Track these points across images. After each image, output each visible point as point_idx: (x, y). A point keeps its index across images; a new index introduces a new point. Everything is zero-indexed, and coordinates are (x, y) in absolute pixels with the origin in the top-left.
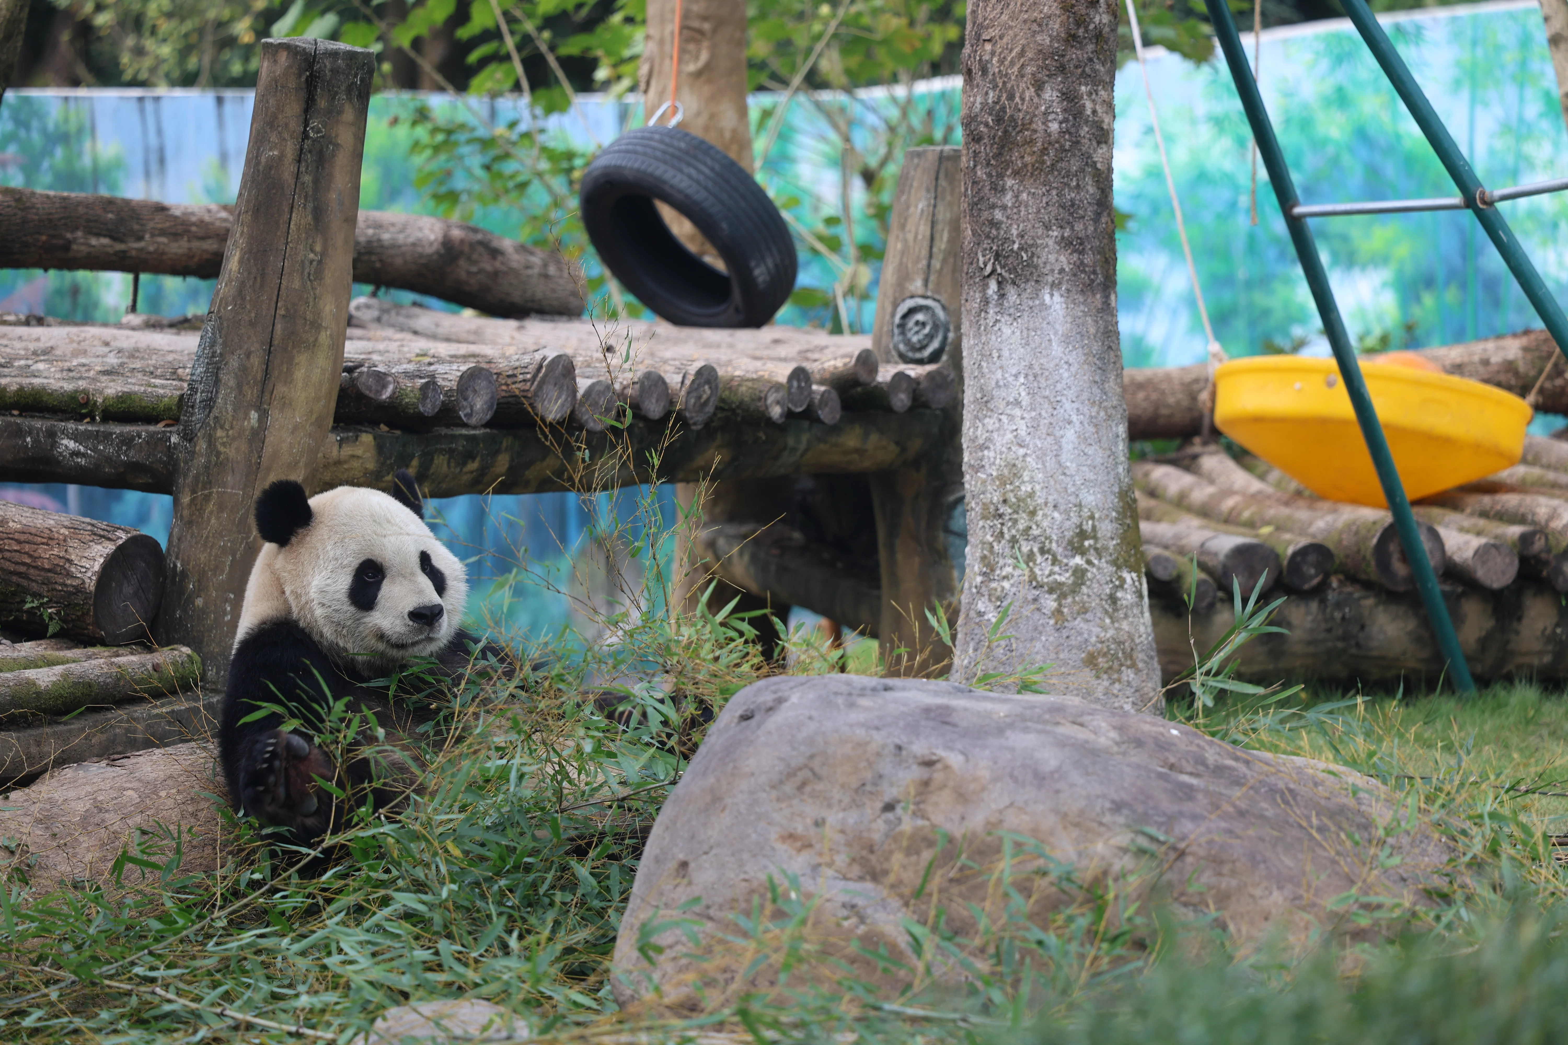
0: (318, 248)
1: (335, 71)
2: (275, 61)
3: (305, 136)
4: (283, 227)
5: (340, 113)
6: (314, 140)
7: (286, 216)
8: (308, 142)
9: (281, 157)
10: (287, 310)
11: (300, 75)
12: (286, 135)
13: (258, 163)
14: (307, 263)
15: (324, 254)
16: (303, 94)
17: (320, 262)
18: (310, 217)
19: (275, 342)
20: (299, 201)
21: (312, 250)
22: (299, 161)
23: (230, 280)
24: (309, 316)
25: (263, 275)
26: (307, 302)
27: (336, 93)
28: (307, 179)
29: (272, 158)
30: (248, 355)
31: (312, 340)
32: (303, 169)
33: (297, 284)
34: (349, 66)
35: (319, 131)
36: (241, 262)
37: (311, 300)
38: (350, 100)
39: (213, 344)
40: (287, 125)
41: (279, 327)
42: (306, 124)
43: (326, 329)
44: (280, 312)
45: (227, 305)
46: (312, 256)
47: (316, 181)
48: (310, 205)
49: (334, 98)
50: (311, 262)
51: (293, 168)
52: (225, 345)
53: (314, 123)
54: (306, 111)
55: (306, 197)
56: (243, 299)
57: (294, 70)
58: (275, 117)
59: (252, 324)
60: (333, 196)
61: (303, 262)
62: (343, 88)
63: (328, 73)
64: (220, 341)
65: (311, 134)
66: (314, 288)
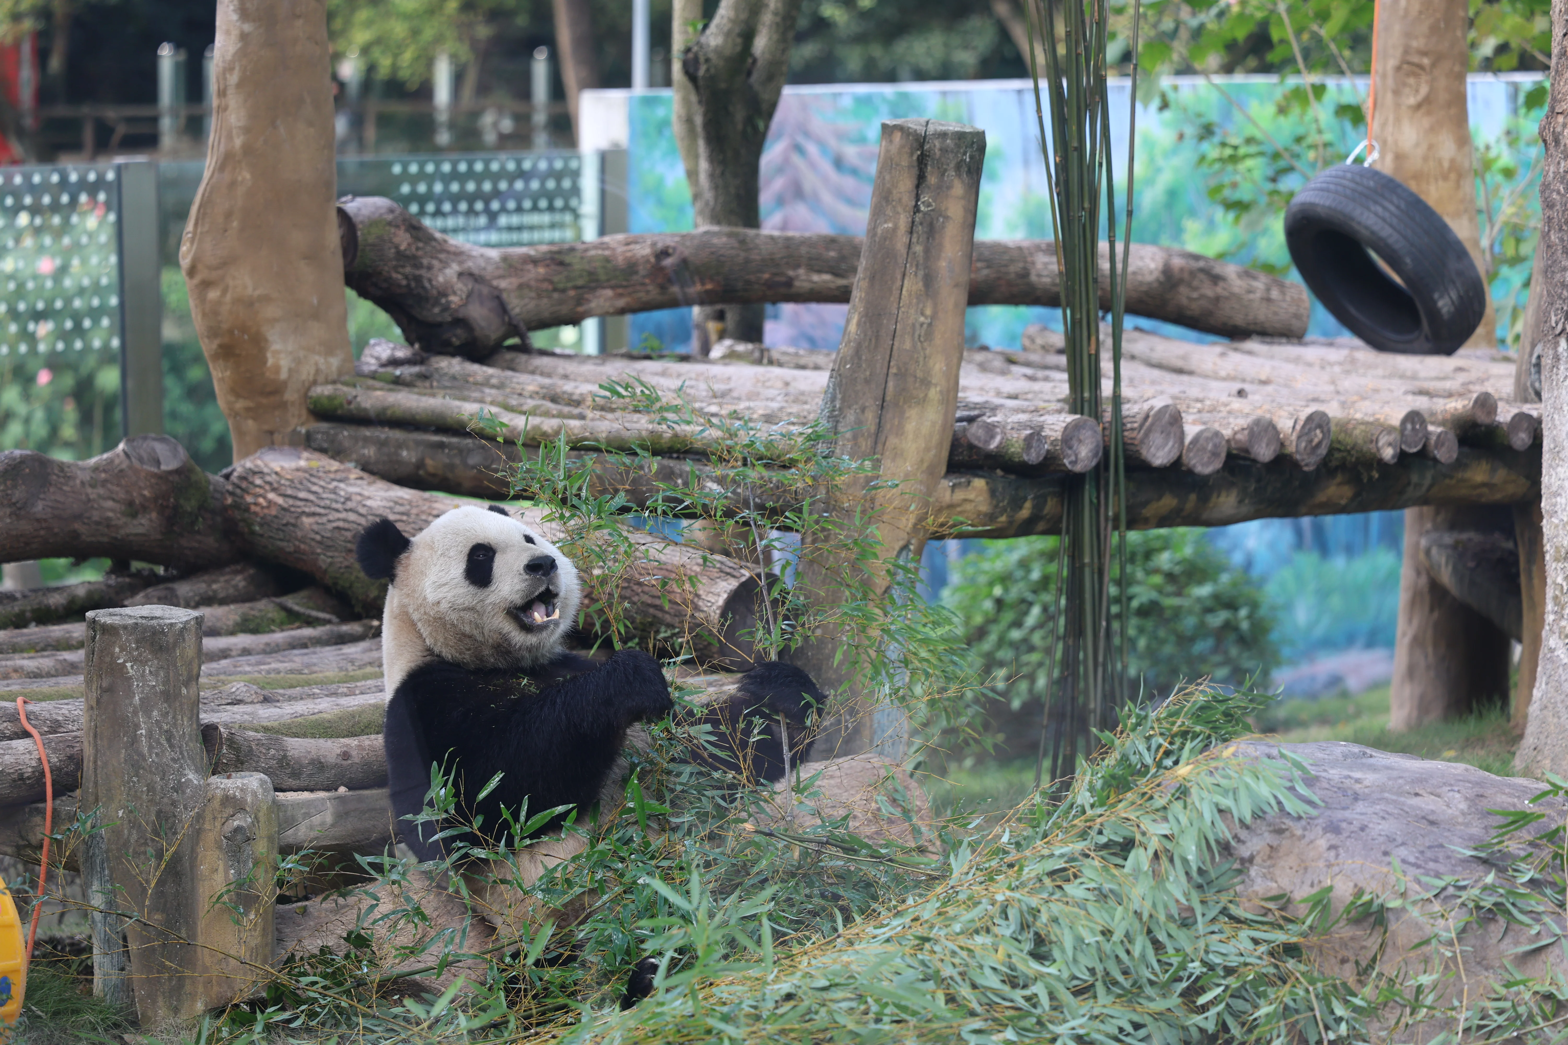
0: (928, 312)
1: (943, 150)
2: (891, 141)
3: (916, 209)
4: (896, 293)
5: (949, 188)
6: (925, 214)
7: (899, 283)
8: (919, 217)
9: (895, 229)
10: (899, 369)
11: (912, 155)
12: (900, 209)
13: (875, 235)
14: (918, 326)
15: (934, 317)
16: (915, 171)
17: (930, 325)
18: (921, 285)
19: (888, 398)
20: (911, 270)
21: (922, 314)
22: (911, 233)
23: (849, 341)
24: (919, 374)
25: (877, 337)
26: (917, 362)
27: (946, 170)
28: (918, 249)
29: (887, 230)
30: (863, 410)
31: (922, 395)
32: (914, 240)
33: (908, 345)
34: (958, 146)
35: (929, 205)
36: (859, 324)
37: (921, 359)
38: (961, 177)
39: (833, 399)
40: (900, 200)
41: (891, 384)
42: (918, 199)
43: (936, 385)
44: (893, 370)
45: (846, 364)
46: (922, 319)
47: (927, 251)
48: (921, 273)
49: (943, 175)
50: (922, 325)
51: (905, 239)
52: (843, 400)
53: (925, 198)
54: (918, 186)
55: (917, 266)
56: (860, 358)
57: (907, 149)
58: (890, 192)
59: (867, 381)
60: (943, 264)
61: (914, 325)
62: (952, 165)
63: (938, 153)
64: (839, 396)
65: (922, 208)
66: (924, 349)
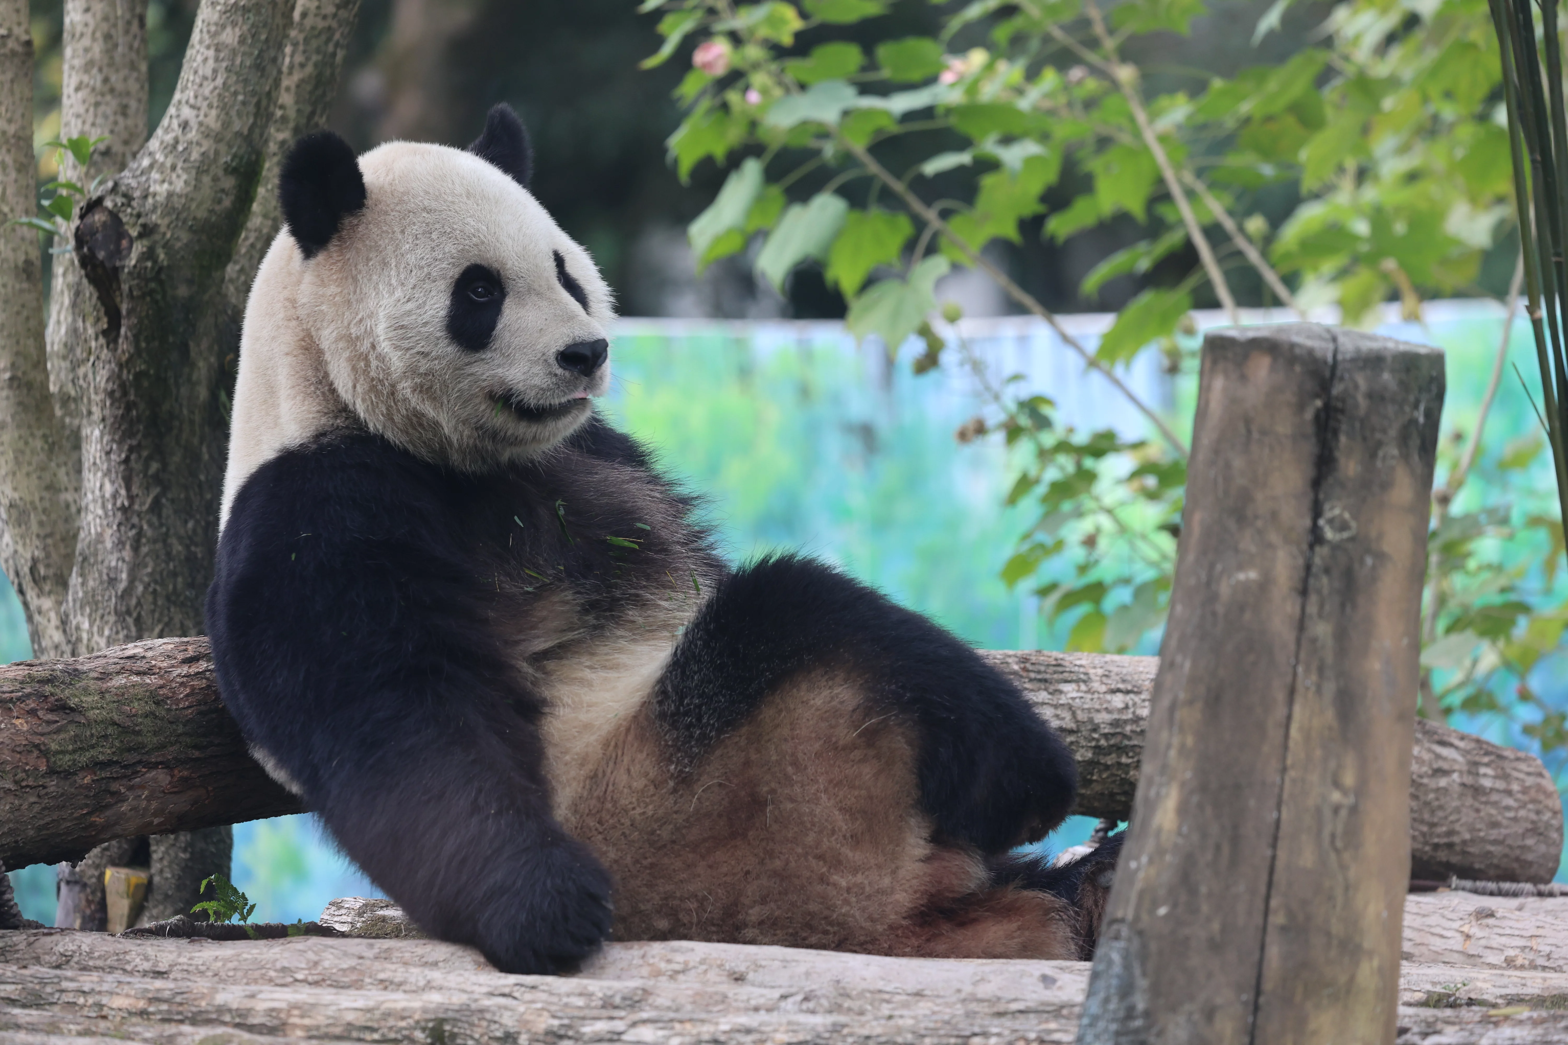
0: (1349, 779)
1: (1376, 397)
2: (1243, 378)
3: (1316, 537)
4: (1274, 734)
5: (1386, 486)
6: (1336, 547)
7: (1280, 712)
8: (1322, 552)
9: (1265, 585)
10: (1290, 914)
11: (1300, 407)
12: (1274, 537)
13: (1213, 598)
14: (1327, 813)
15: (1361, 790)
16: (1309, 448)
17: (1354, 810)
18: (1330, 715)
19: (1268, 985)
20: (1307, 680)
21: (1337, 784)
22: (1304, 592)
23: (1160, 851)
24: (1337, 928)
25: (1235, 840)
26: (1331, 898)
27: (1379, 444)
28: (1322, 630)
29: (1246, 586)
30: (1210, 1014)
31: (1343, 979)
32: (1312, 609)
33: (1308, 858)
34: (1404, 385)
35: (1344, 527)
36: (1182, 810)
37: (1339, 893)
38: (1405, 457)
39: (1126, 990)
40: (1274, 515)
41: (1274, 952)
42: (1317, 511)
43: (1370, 954)
44: (1278, 919)
45: (1155, 905)
46: (1336, 796)
47: (1341, 635)
48: (1330, 688)
49: (1373, 455)
50: (1336, 809)
51: (1291, 607)
52: (1155, 991)
53: (1334, 510)
54: (1316, 484)
55: (1321, 670)
56: (1193, 892)
57: (1289, 396)
58: (1246, 496)
59: (1215, 946)
60: (1375, 665)
61: (1318, 811)
62: (1393, 432)
63: (1362, 402)
64: (1142, 983)
65: (1329, 534)
66: (1343, 867)
